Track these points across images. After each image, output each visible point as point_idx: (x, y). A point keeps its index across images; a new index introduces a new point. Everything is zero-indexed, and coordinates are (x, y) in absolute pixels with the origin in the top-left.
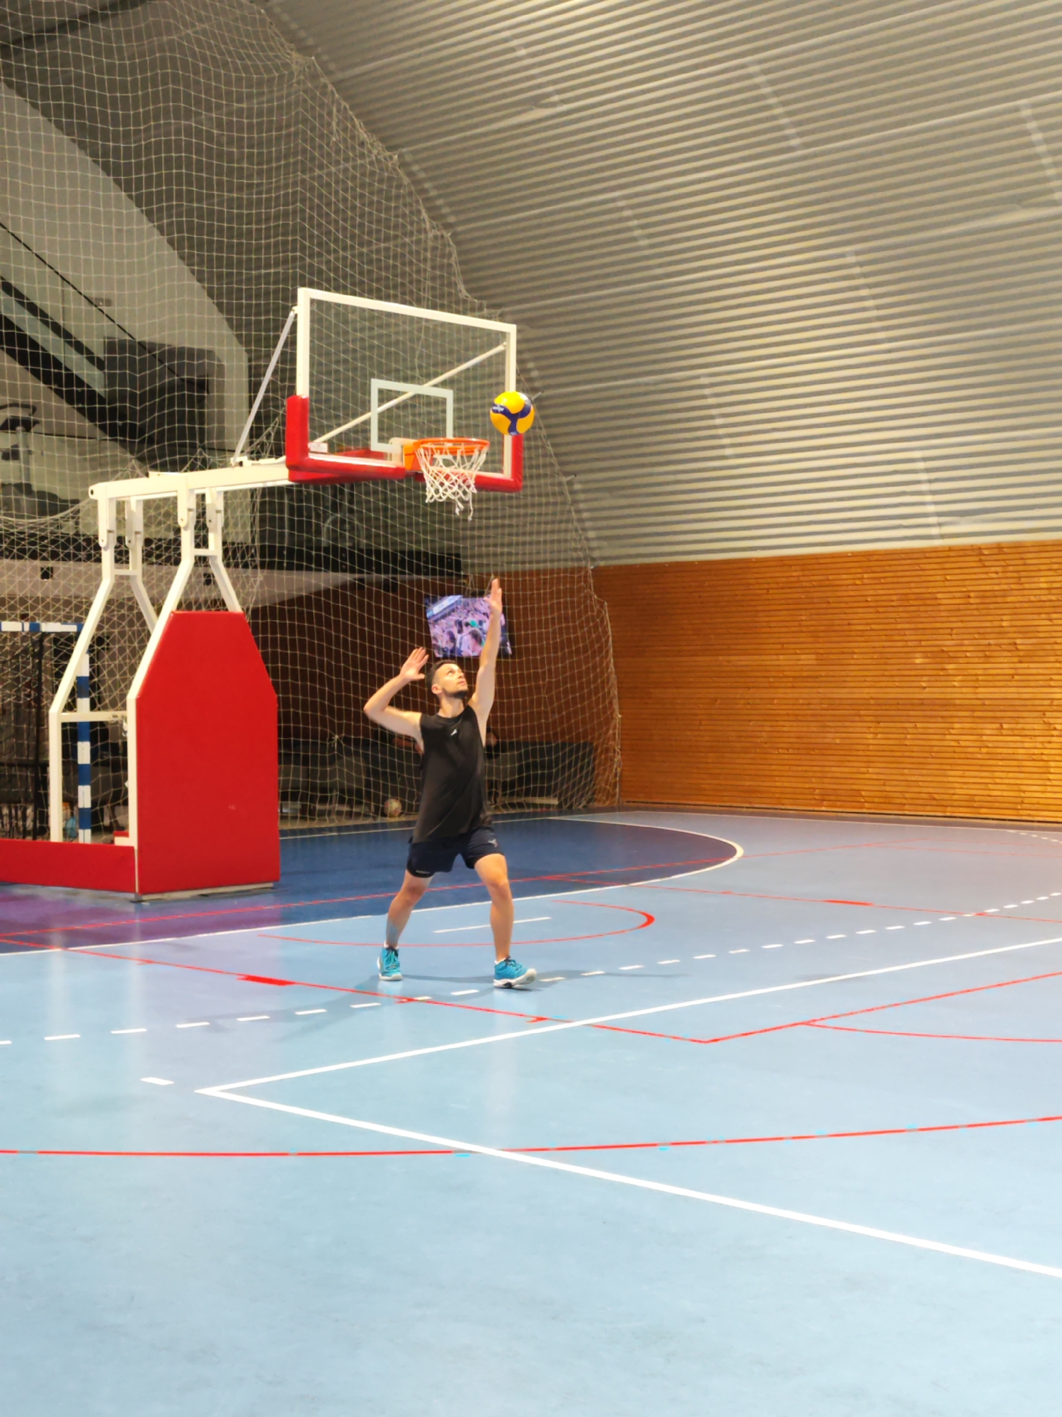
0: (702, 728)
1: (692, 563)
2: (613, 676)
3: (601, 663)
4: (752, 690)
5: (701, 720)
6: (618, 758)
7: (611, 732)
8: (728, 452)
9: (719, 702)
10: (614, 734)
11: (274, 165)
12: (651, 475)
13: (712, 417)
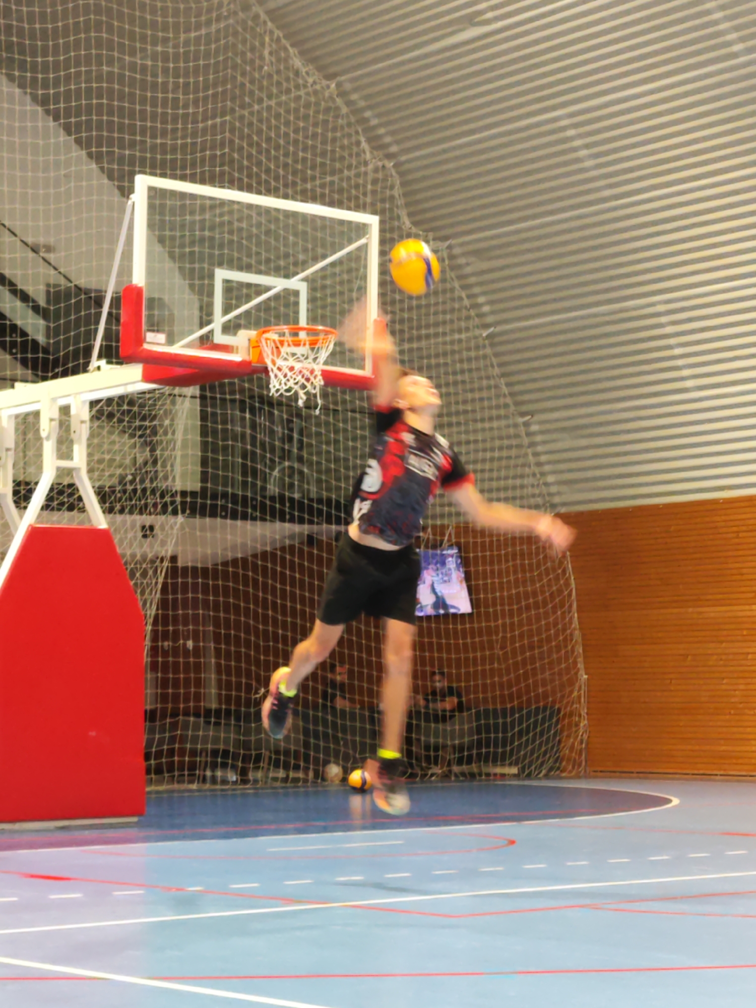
0: (672, 688)
1: (656, 507)
2: (577, 633)
3: (564, 618)
4: (724, 645)
5: (671, 679)
6: (584, 723)
7: (575, 694)
8: (689, 384)
9: (689, 658)
10: (579, 697)
11: (201, 94)
12: (610, 412)
13: (670, 347)
